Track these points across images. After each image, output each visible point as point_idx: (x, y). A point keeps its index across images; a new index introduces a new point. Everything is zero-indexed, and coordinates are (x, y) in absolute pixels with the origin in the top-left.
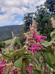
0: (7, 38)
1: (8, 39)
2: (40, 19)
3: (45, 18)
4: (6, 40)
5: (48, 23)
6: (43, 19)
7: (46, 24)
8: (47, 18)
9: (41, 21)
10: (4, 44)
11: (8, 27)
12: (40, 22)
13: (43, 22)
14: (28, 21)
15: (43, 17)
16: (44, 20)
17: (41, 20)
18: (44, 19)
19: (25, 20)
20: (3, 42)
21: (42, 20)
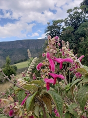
0: (20, 60)
1: (22, 61)
3: (81, 30)
4: (18, 62)
5: (85, 37)
6: (78, 30)
7: (83, 38)
8: (85, 29)
9: (74, 34)
10: (16, 68)
11: (21, 42)
12: (72, 34)
13: (78, 36)
14: (53, 34)
15: (78, 26)
16: (79, 33)
17: (74, 31)
18: (79, 31)
19: (48, 31)
20: (14, 65)
21: (76, 32)
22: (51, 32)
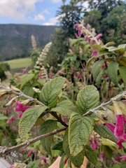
0: (14, 55)
1: (17, 57)
2: (100, 16)
3: (112, 17)
4: (12, 59)
5: (116, 30)
6: (107, 18)
7: (113, 31)
8: (118, 17)
9: (100, 23)
10: (8, 68)
12: (98, 23)
13: (106, 27)
14: (69, 18)
15: (109, 12)
16: (109, 22)
17: (102, 19)
18: (109, 18)
19: (62, 13)
20: (5, 62)
21: (104, 20)
22: (67, 15)
